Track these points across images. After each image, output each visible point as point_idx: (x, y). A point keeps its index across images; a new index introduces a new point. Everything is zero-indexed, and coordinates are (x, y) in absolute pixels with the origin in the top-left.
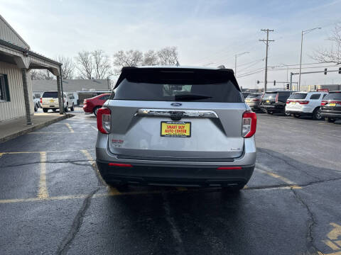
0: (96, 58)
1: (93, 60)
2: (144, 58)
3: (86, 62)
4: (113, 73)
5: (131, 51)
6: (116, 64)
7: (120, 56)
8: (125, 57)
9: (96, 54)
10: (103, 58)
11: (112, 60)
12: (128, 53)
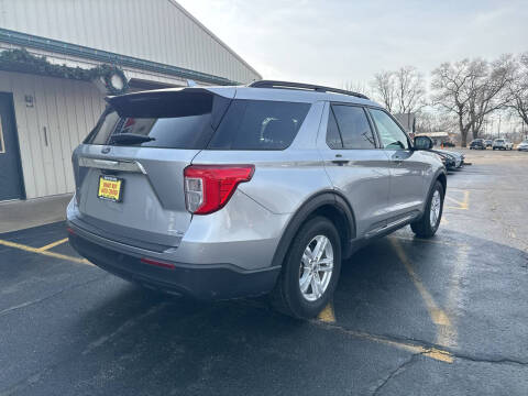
0: (402, 80)
1: (397, 84)
2: (490, 70)
3: (386, 89)
4: (429, 101)
5: (465, 62)
6: (435, 86)
7: (443, 71)
8: (453, 72)
9: (402, 74)
10: (414, 79)
11: (429, 80)
12: (458, 66)
